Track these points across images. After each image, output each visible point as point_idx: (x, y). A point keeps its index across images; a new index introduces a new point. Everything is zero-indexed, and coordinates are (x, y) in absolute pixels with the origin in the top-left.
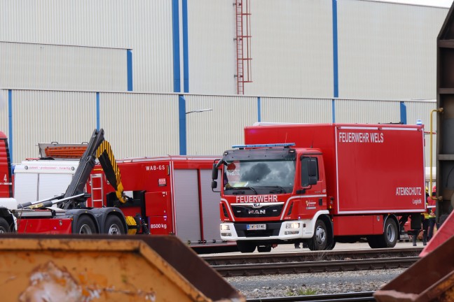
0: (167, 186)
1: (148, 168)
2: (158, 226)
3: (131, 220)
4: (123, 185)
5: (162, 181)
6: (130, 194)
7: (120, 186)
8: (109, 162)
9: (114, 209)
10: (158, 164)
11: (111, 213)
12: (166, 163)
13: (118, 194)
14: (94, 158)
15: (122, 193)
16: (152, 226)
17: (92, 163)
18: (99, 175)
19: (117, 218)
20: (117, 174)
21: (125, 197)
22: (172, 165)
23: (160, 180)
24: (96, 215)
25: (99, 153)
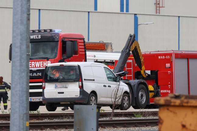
0: (171, 68)
1: (159, 57)
2: (165, 91)
3: (151, 88)
4: (145, 67)
5: (168, 65)
6: (148, 72)
7: (143, 68)
8: (138, 53)
9: (142, 81)
10: (165, 55)
11: (140, 83)
12: (170, 55)
13: (142, 72)
14: (130, 51)
15: (144, 72)
16: (162, 91)
17: (128, 54)
18: (130, 61)
19: (144, 86)
20: (142, 60)
21: (146, 74)
22: (173, 56)
23: (167, 64)
24: (132, 84)
25: (133, 48)
